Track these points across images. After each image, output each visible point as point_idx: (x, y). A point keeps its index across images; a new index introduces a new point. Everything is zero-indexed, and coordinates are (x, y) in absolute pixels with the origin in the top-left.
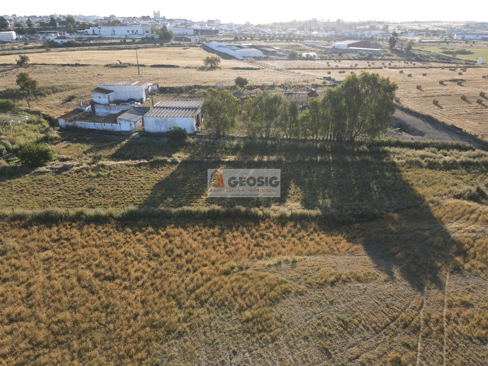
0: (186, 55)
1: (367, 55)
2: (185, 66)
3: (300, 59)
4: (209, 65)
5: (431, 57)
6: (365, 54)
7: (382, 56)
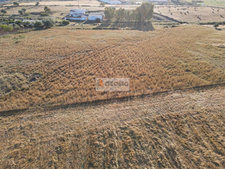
0: (91, 3)
1: (161, 3)
2: (93, 6)
3: (135, 4)
4: (102, 6)
5: (186, 3)
6: (160, 3)
7: (167, 3)
